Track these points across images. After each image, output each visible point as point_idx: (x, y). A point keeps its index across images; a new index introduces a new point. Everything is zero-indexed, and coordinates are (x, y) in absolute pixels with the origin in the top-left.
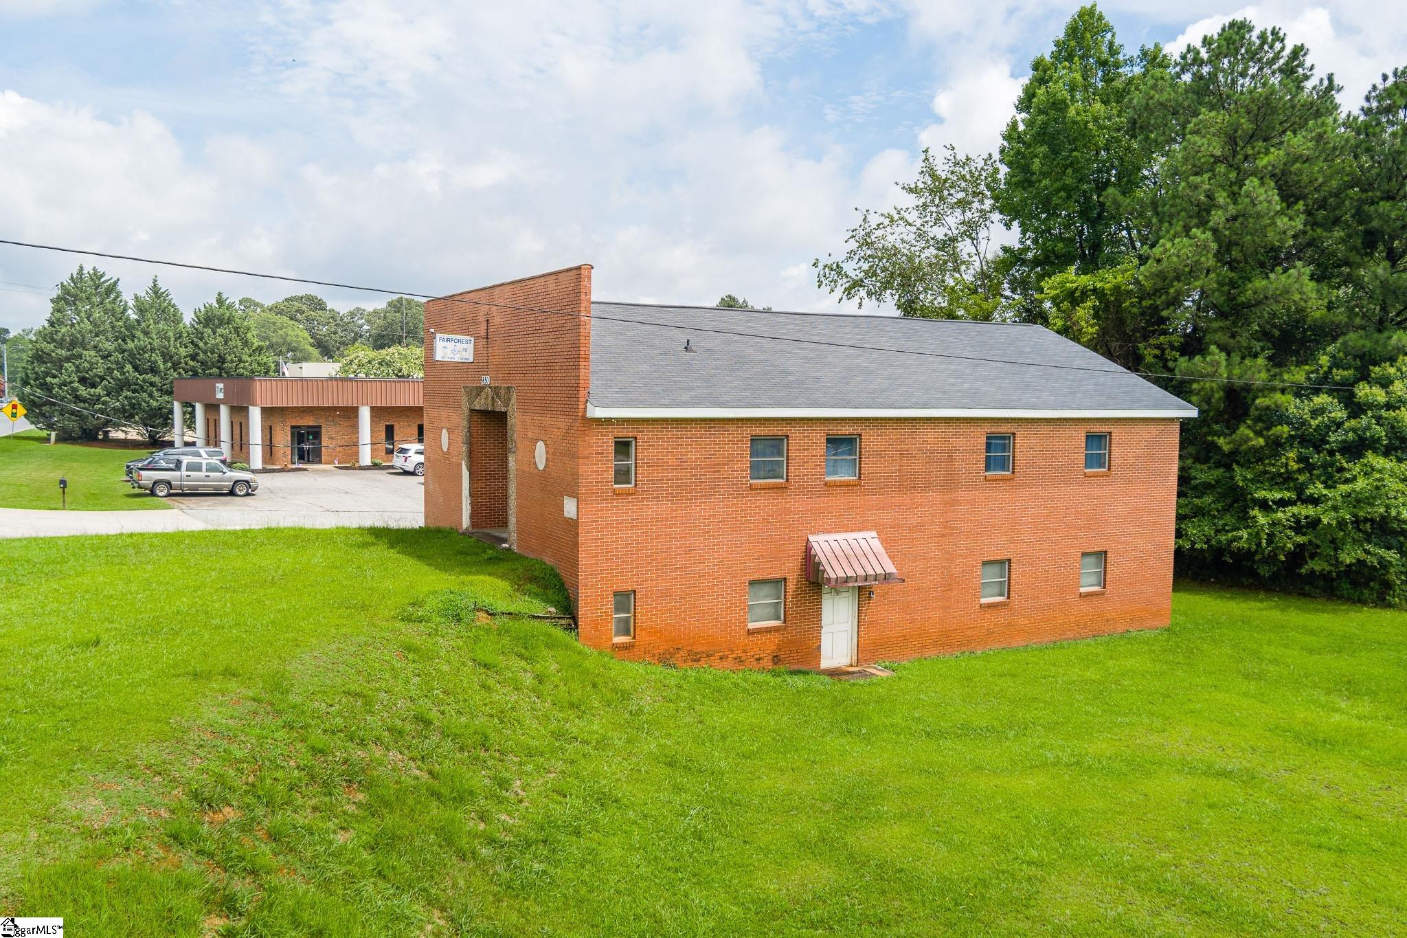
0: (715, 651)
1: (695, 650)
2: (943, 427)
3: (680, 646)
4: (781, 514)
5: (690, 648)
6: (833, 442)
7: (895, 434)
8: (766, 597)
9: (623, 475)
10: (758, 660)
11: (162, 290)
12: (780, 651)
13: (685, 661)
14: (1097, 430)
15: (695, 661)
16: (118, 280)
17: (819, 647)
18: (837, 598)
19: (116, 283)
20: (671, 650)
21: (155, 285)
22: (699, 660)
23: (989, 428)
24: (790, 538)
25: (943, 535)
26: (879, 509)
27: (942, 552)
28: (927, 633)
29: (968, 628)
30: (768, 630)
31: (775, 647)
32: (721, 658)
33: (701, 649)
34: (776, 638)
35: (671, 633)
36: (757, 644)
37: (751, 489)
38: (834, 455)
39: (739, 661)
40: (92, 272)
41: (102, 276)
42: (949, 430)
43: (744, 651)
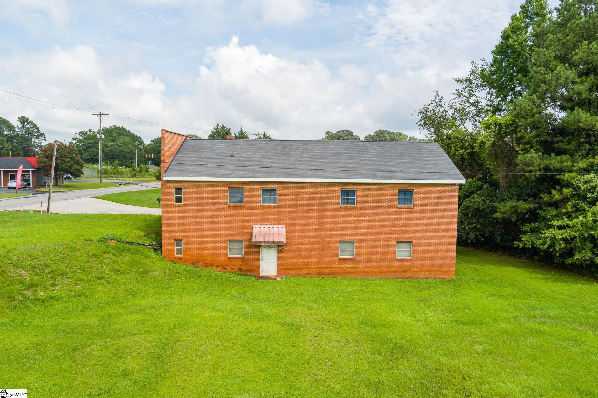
0: (214, 264)
1: (206, 263)
2: (317, 186)
3: (200, 260)
4: (241, 216)
5: (204, 261)
6: (265, 190)
7: (294, 188)
8: (237, 246)
9: (179, 200)
10: (232, 269)
11: (244, 132)
12: (242, 267)
13: (202, 266)
14: (405, 188)
15: (206, 266)
16: (230, 128)
17: (259, 267)
18: (269, 249)
19: (229, 130)
20: (197, 261)
21: (241, 130)
22: (208, 266)
23: (342, 187)
24: (245, 225)
25: (318, 229)
26: (286, 217)
27: (318, 235)
28: (311, 267)
29: (332, 267)
30: (236, 258)
31: (239, 265)
32: (217, 266)
33: (208, 262)
34: (240, 262)
35: (196, 255)
36: (232, 263)
37: (228, 207)
38: (270, 195)
39: (224, 268)
40: (222, 126)
41: (225, 128)
42: (321, 187)
43: (226, 265)
